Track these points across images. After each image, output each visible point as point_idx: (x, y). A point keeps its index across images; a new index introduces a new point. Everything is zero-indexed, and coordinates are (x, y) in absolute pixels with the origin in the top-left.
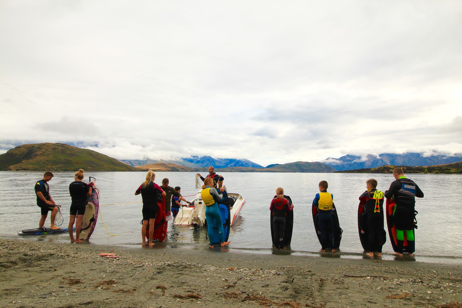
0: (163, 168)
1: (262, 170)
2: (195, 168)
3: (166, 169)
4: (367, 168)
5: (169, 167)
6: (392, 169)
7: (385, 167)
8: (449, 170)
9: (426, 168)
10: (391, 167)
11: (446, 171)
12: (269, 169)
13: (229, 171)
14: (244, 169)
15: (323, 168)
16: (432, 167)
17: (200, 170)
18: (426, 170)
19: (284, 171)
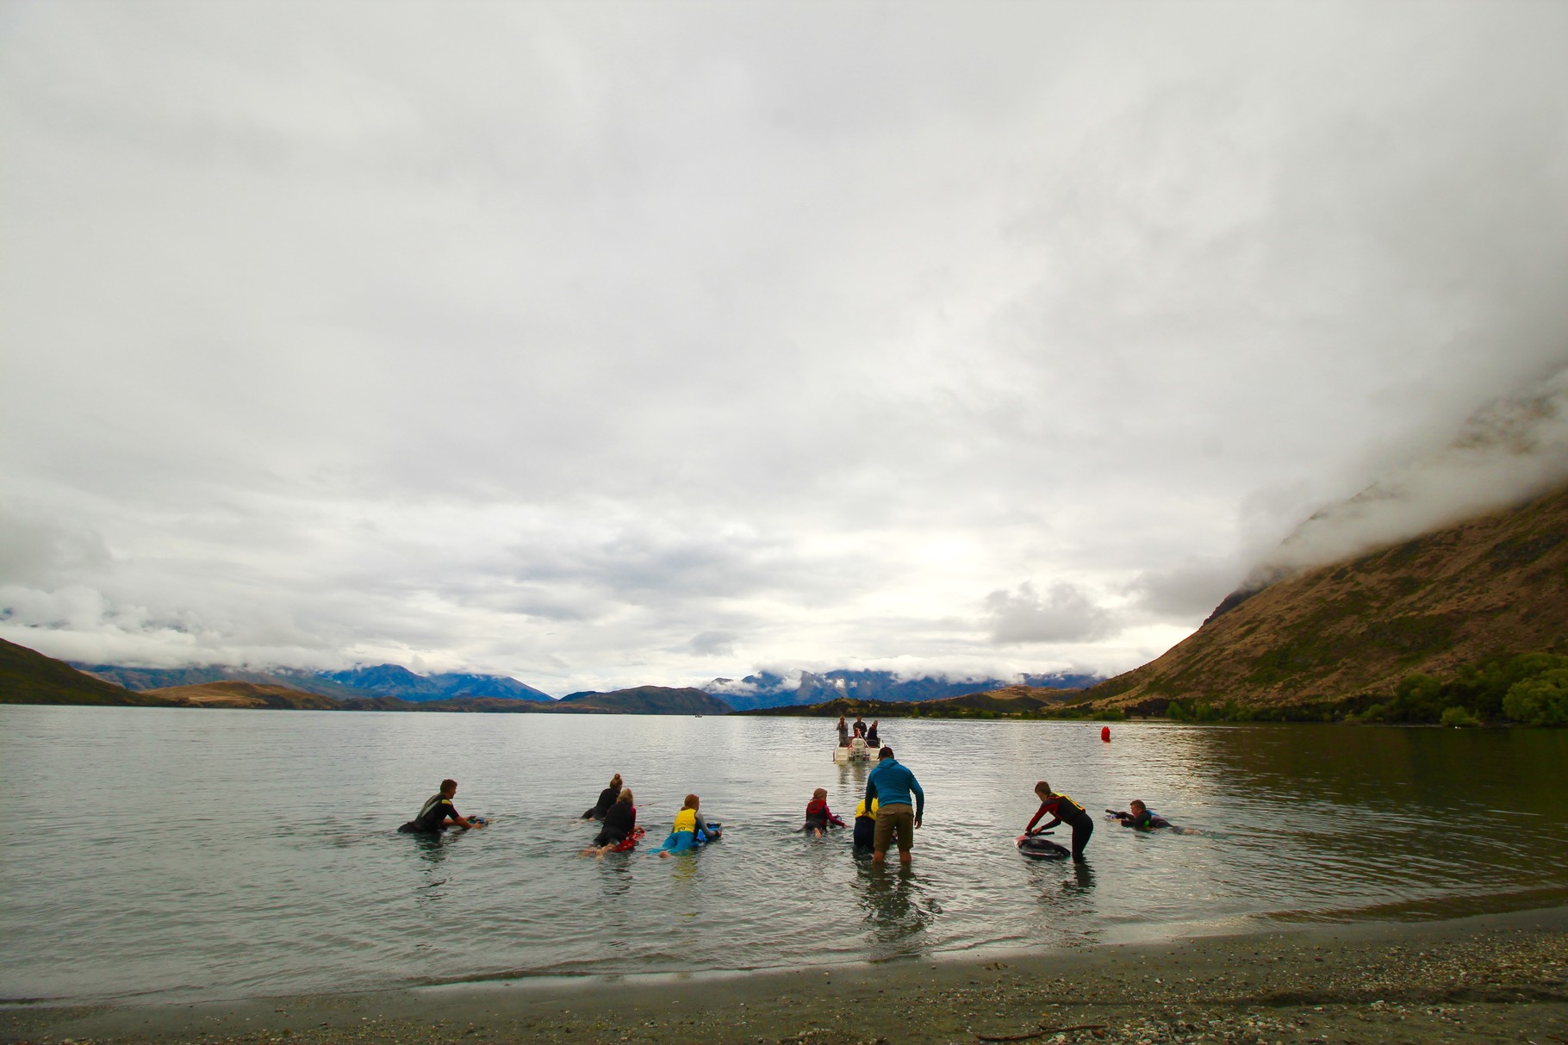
0: (238, 699)
1: (548, 707)
2: (347, 700)
3: (248, 701)
4: (801, 703)
5: (262, 696)
6: (851, 707)
7: (837, 704)
8: (957, 710)
9: (916, 706)
10: (849, 702)
11: (952, 712)
12: (569, 704)
13: (456, 708)
14: (499, 705)
15: (704, 703)
16: (926, 704)
17: (365, 707)
18: (916, 710)
19: (608, 710)
